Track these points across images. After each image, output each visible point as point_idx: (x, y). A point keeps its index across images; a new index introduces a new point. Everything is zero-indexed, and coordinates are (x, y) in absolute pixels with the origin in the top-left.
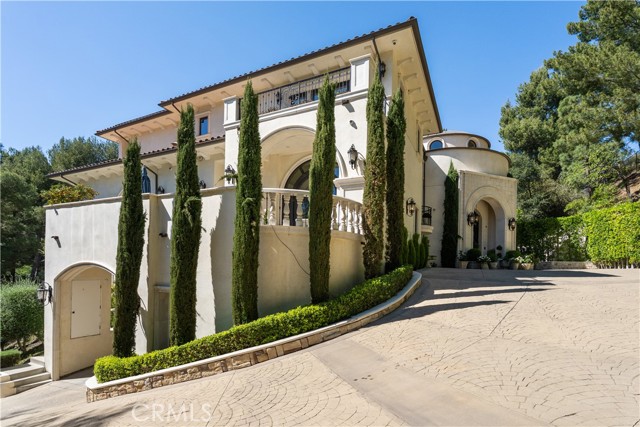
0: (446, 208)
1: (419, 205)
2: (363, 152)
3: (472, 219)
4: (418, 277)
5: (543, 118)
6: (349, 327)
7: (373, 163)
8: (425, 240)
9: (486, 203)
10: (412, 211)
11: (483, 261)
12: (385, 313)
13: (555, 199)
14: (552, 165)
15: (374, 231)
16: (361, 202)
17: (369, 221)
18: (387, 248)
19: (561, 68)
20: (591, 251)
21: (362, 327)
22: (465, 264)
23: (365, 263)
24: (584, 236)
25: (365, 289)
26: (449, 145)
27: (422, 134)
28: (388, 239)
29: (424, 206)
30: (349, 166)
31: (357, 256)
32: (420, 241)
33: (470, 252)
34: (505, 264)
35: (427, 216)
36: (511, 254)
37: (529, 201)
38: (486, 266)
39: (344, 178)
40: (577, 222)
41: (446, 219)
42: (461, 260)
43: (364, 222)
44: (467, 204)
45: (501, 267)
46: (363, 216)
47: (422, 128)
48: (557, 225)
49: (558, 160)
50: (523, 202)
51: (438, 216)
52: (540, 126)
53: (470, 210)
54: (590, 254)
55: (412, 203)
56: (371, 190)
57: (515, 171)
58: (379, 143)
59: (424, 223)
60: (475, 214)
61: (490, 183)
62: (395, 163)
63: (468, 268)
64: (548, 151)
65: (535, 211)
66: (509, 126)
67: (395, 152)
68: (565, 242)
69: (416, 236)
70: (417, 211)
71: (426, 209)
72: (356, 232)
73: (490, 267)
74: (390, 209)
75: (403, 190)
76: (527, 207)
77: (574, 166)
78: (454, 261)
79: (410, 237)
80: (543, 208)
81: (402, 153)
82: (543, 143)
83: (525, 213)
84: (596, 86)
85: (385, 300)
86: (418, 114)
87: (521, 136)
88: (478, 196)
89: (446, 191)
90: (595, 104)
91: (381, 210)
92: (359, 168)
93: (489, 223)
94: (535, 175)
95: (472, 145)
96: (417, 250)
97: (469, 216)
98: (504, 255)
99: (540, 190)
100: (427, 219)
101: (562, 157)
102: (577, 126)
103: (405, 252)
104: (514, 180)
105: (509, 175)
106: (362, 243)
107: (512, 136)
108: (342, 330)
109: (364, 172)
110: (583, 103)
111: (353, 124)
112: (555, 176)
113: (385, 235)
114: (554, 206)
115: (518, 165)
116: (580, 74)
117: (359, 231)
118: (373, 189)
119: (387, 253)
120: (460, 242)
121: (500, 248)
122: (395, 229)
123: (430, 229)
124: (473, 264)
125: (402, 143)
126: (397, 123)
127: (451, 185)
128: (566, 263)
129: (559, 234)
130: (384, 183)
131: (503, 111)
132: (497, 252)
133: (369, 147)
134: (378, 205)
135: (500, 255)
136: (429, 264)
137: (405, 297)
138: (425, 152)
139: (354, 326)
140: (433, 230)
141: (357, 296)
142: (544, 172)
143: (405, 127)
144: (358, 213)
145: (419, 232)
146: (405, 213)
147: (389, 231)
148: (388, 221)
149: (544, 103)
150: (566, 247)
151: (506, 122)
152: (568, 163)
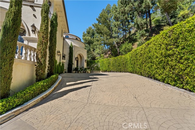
0: (69, 55)
1: (61, 53)
2: (38, 27)
3: (76, 59)
4: (60, 78)
5: (91, 38)
6: (21, 111)
7: (43, 33)
8: (63, 64)
9: (80, 55)
10: (59, 55)
11: (79, 71)
12: (45, 97)
13: (93, 56)
14: (93, 48)
15: (42, 60)
16: (36, 48)
17: (40, 56)
18: (48, 67)
19: (96, 27)
20: (101, 68)
21: (30, 108)
22: (74, 72)
23: (36, 74)
24: (99, 64)
25: (34, 88)
26: (71, 38)
27: (63, 32)
28: (49, 64)
29: (63, 54)
30: (31, 32)
31: (32, 71)
32: (61, 65)
33: (76, 68)
34: (84, 71)
35: (64, 57)
36: (85, 69)
37: (89, 56)
38: (80, 72)
39: (28, 36)
40: (98, 62)
41: (69, 58)
42: (73, 70)
43: (37, 57)
44: (75, 55)
45: (83, 72)
46: (37, 54)
47: (63, 30)
48: (95, 62)
49: (94, 47)
50: (88, 56)
51: (67, 57)
52: (91, 39)
53: (76, 56)
54: (101, 69)
55: (59, 52)
56: (41, 44)
57: (86, 48)
58: (46, 26)
59: (63, 59)
60: (77, 58)
61: (81, 50)
62: (53, 36)
63: (75, 73)
64: (92, 45)
65: (90, 58)
66: (84, 37)
67: (53, 32)
68: (96, 66)
69: (60, 63)
70: (60, 55)
71: (64, 55)
72: (32, 60)
73: (81, 73)
74: (50, 53)
75: (56, 46)
76: (88, 57)
77: (97, 49)
78: (71, 71)
79: (58, 63)
80: (92, 58)
81: (56, 34)
82: (91, 43)
83: (88, 59)
84: (101, 33)
85: (45, 91)
86: (62, 25)
87: (87, 40)
88: (78, 53)
89: (70, 50)
90: (101, 36)
91: (46, 52)
92: (36, 34)
93: (80, 60)
94: (90, 50)
95: (77, 39)
96: (60, 68)
97: (76, 58)
98: (84, 69)
99: (91, 53)
100: (64, 58)
101: (95, 47)
102: (98, 41)
103: (56, 68)
104: (86, 50)
105: (85, 49)
106: (36, 65)
107: (85, 40)
108: (16, 114)
109: (38, 36)
110: (99, 36)
111: (34, 16)
112: (94, 51)
113: (47, 63)
114: (93, 58)
115: (87, 47)
116: (99, 29)
117: (34, 60)
118: (42, 43)
119: (48, 69)
120: (73, 65)
121: (83, 67)
122: (52, 60)
123: (64, 61)
124: (77, 72)
125: (56, 30)
126: (54, 22)
127: (71, 48)
128: (96, 71)
129: (95, 64)
130: (47, 42)
131: (83, 34)
132: (82, 68)
133: (41, 26)
134: (44, 50)
135: (83, 69)
136: (64, 72)
137: (55, 88)
138: (64, 38)
139: (25, 109)
140: (66, 61)
141: (29, 91)
142: (92, 50)
143: (57, 25)
144: (34, 53)
145: (61, 62)
146: (56, 55)
147: (49, 61)
148: (49, 57)
149: (91, 34)
150: (96, 67)
151: (84, 36)
152: (96, 48)
